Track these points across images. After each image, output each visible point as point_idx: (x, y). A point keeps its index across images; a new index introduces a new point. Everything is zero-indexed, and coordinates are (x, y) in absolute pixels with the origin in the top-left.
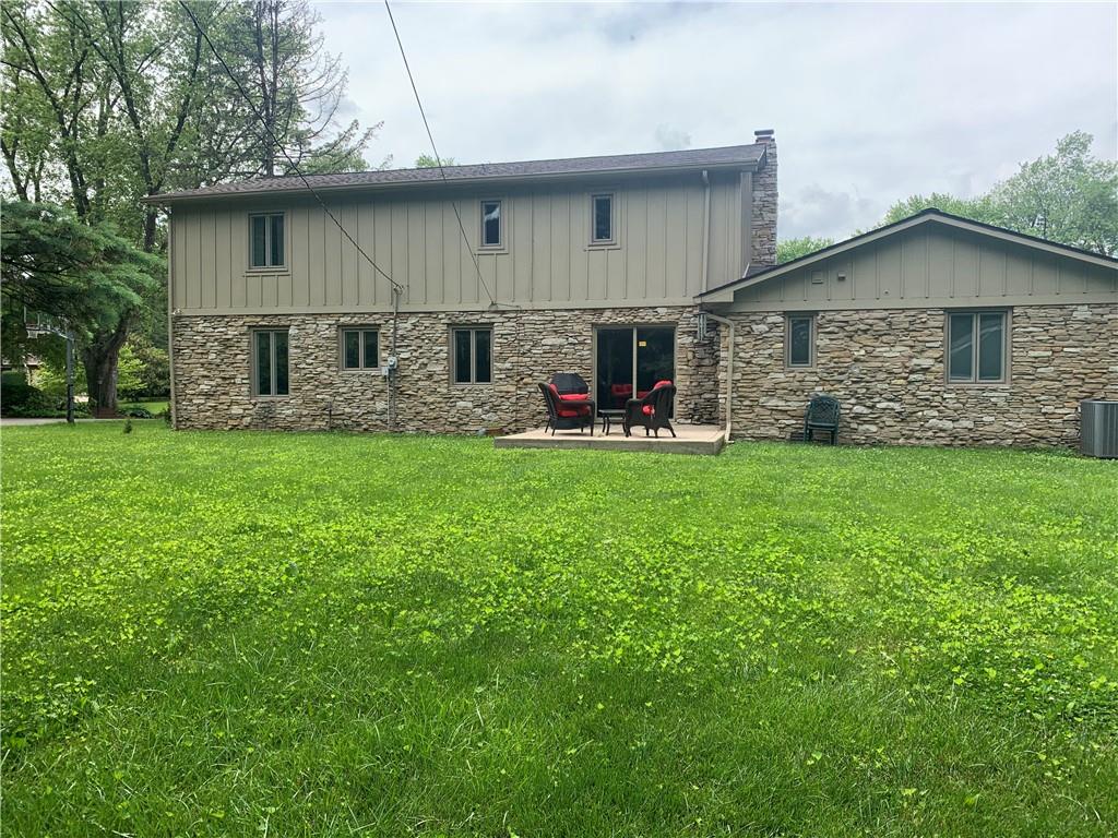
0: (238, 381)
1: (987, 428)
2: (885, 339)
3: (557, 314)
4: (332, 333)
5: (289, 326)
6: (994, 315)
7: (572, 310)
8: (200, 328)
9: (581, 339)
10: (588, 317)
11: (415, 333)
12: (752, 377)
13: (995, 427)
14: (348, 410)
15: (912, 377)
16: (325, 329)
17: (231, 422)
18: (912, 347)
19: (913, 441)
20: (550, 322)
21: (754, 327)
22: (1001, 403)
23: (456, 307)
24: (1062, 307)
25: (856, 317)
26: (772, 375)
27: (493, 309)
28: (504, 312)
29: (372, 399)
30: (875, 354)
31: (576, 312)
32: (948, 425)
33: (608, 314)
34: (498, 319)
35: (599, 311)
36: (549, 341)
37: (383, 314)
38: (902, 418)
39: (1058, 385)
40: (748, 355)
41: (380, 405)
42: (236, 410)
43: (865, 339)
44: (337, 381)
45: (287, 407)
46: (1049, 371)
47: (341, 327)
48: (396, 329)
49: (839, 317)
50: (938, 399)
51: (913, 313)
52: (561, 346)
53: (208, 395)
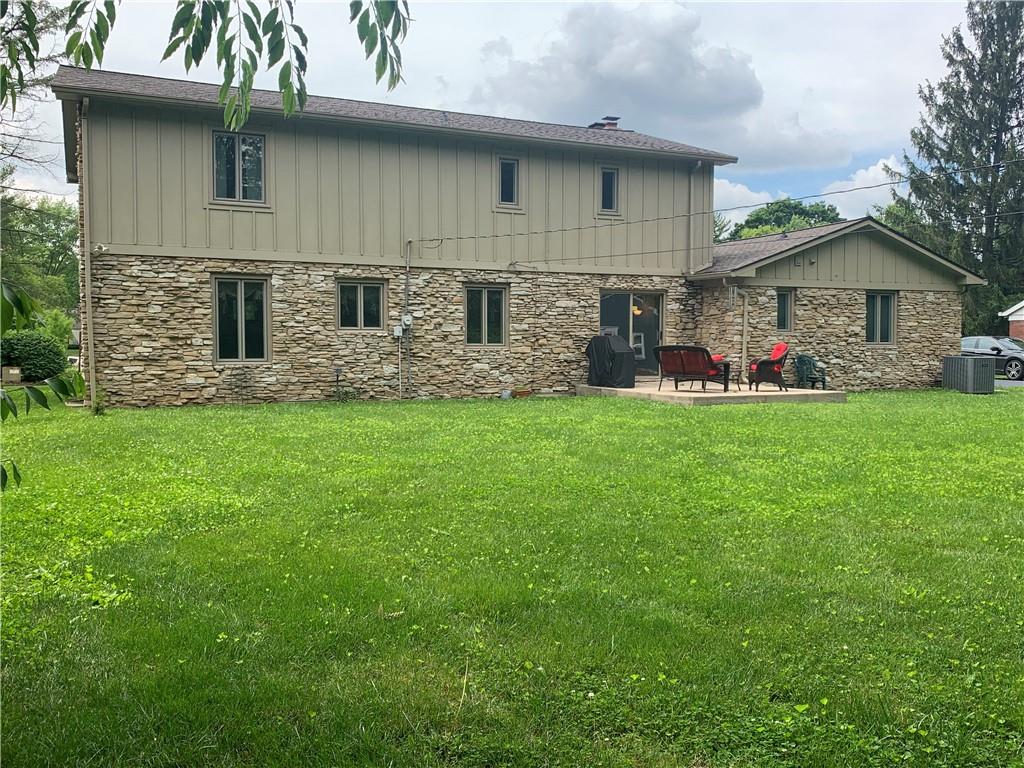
0: (197, 341)
1: (888, 377)
2: (835, 311)
3: (571, 277)
4: (331, 286)
5: (271, 275)
6: (887, 296)
7: (582, 274)
8: (135, 271)
9: (591, 302)
10: (596, 282)
11: (428, 290)
12: (758, 339)
13: (891, 376)
14: (350, 375)
15: (850, 340)
16: (322, 283)
17: (184, 395)
18: (849, 317)
19: (850, 388)
20: (564, 285)
22: (894, 359)
23: (471, 264)
24: (921, 292)
25: (819, 293)
26: (770, 338)
27: (512, 269)
28: (520, 273)
29: (379, 362)
30: (829, 322)
31: (587, 277)
32: (869, 375)
33: (613, 279)
34: (514, 279)
35: (604, 276)
36: (564, 303)
37: (392, 268)
38: (844, 370)
39: (920, 346)
40: (755, 322)
41: (388, 369)
42: (192, 379)
43: (824, 311)
44: (336, 342)
45: (268, 373)
46: (915, 336)
47: (338, 279)
48: (407, 285)
49: (810, 293)
50: (863, 356)
51: (851, 292)
52: (574, 308)
53: (149, 361)
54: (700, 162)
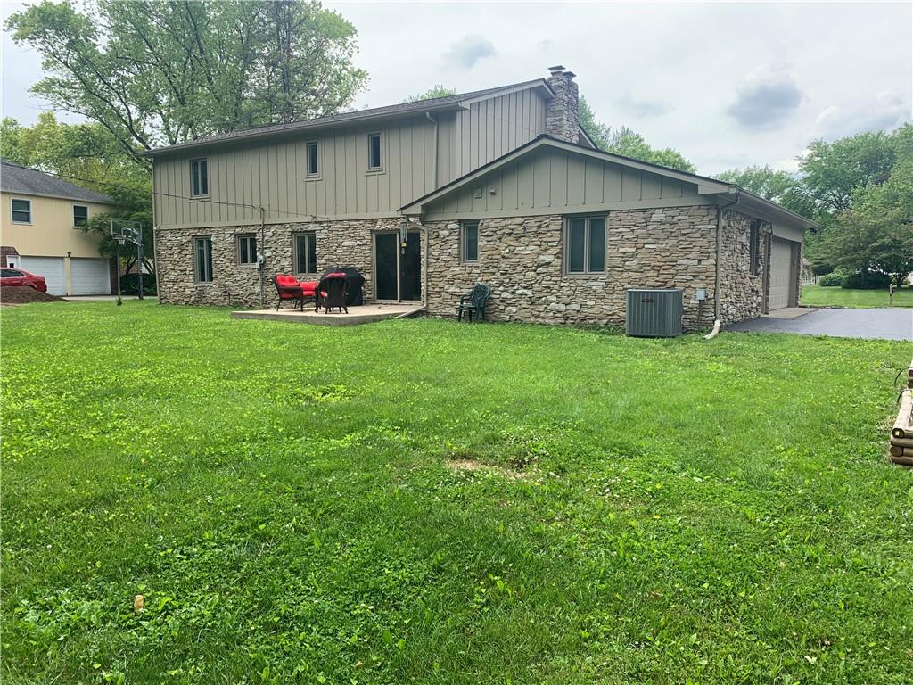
0: (188, 272)
1: (590, 311)
2: (522, 240)
3: (350, 223)
4: (231, 240)
5: (211, 235)
6: (599, 219)
7: (359, 220)
8: (169, 238)
9: (364, 241)
10: (368, 225)
11: (274, 238)
12: (439, 270)
13: (596, 310)
14: (241, 292)
15: (539, 270)
16: (228, 237)
17: (185, 300)
18: (540, 246)
19: (540, 320)
20: (347, 229)
21: (441, 232)
22: (600, 290)
23: (293, 219)
24: (644, 211)
25: (503, 223)
26: (452, 269)
27: (314, 220)
28: (321, 223)
29: (253, 285)
30: (516, 252)
31: (361, 222)
32: (562, 307)
33: (379, 222)
34: (318, 227)
35: (374, 221)
36: (346, 243)
37: (257, 226)
38: (533, 302)
39: (640, 275)
40: (437, 254)
41: (258, 289)
42: (188, 292)
43: (509, 240)
44: (235, 272)
45: (212, 290)
46: (632, 264)
47: (237, 235)
48: (264, 236)
49: (492, 224)
50: (556, 287)
51: (539, 219)
52: (353, 247)
53: (174, 282)
54: (428, 113)
